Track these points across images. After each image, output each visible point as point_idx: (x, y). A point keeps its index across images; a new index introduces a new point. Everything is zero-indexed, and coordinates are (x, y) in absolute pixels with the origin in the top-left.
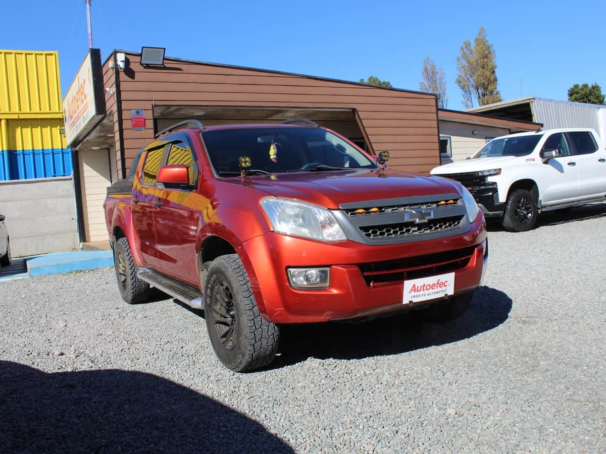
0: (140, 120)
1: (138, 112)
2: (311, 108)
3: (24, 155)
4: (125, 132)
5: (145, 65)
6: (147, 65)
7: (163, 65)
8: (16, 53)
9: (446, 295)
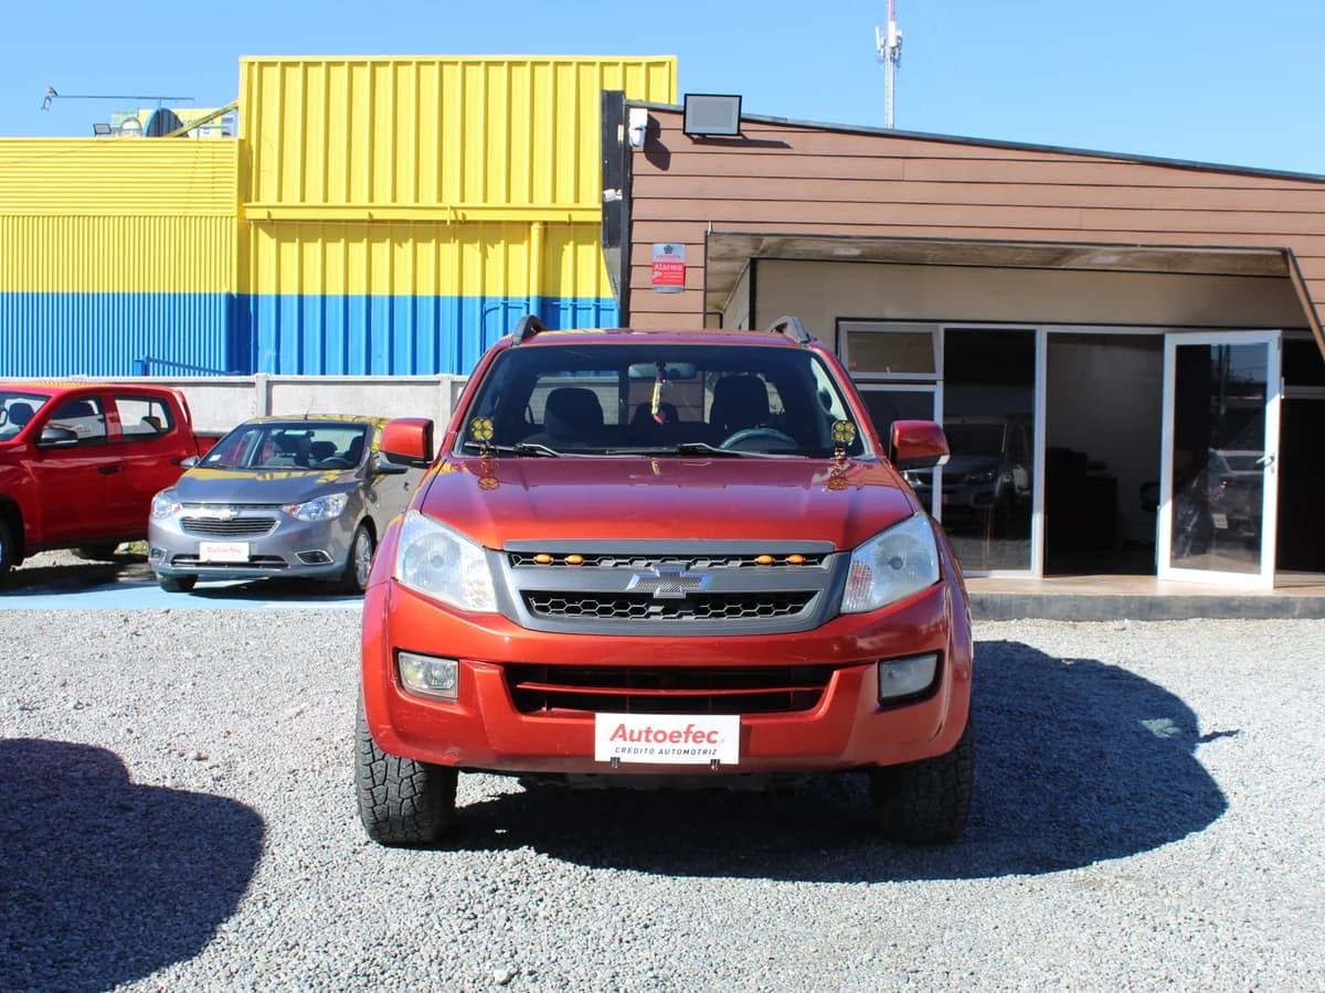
0: (674, 267)
1: (668, 250)
2: (1143, 246)
3: (575, 308)
4: (634, 295)
5: (695, 137)
6: (703, 135)
7: (739, 134)
8: (579, 64)
9: (714, 761)
